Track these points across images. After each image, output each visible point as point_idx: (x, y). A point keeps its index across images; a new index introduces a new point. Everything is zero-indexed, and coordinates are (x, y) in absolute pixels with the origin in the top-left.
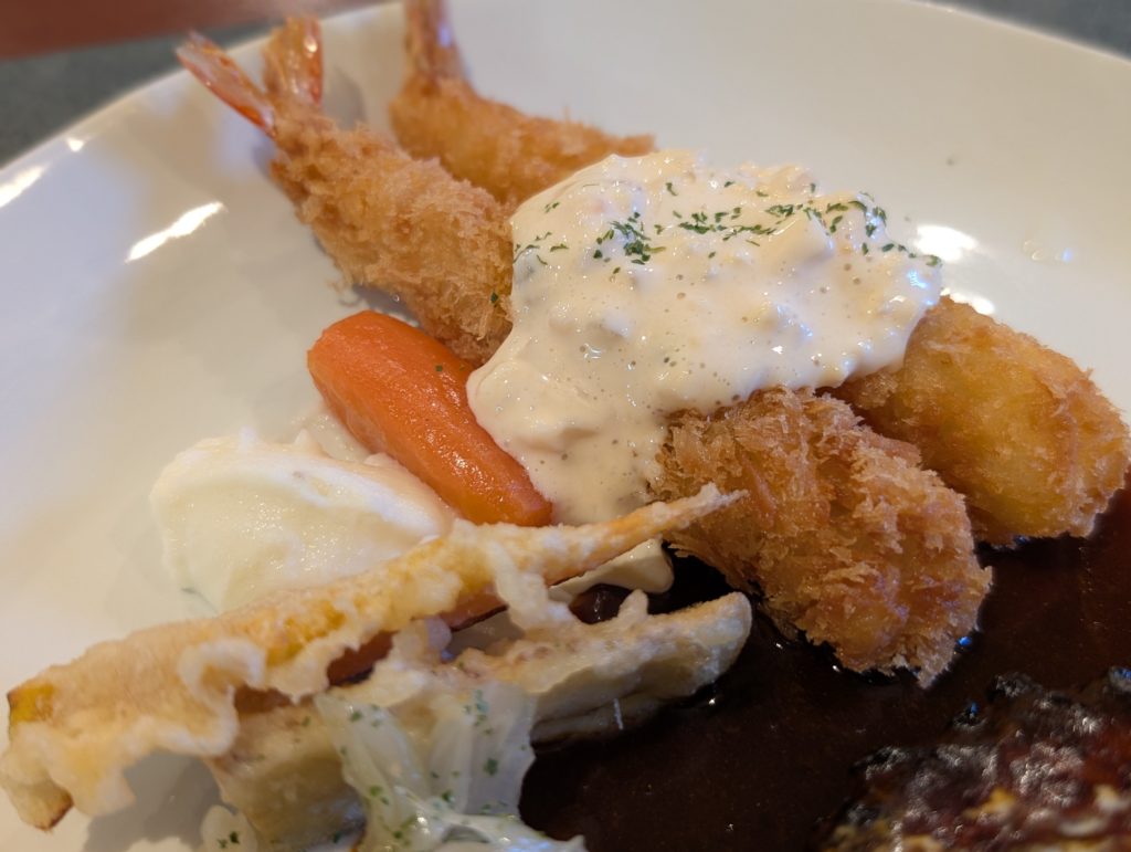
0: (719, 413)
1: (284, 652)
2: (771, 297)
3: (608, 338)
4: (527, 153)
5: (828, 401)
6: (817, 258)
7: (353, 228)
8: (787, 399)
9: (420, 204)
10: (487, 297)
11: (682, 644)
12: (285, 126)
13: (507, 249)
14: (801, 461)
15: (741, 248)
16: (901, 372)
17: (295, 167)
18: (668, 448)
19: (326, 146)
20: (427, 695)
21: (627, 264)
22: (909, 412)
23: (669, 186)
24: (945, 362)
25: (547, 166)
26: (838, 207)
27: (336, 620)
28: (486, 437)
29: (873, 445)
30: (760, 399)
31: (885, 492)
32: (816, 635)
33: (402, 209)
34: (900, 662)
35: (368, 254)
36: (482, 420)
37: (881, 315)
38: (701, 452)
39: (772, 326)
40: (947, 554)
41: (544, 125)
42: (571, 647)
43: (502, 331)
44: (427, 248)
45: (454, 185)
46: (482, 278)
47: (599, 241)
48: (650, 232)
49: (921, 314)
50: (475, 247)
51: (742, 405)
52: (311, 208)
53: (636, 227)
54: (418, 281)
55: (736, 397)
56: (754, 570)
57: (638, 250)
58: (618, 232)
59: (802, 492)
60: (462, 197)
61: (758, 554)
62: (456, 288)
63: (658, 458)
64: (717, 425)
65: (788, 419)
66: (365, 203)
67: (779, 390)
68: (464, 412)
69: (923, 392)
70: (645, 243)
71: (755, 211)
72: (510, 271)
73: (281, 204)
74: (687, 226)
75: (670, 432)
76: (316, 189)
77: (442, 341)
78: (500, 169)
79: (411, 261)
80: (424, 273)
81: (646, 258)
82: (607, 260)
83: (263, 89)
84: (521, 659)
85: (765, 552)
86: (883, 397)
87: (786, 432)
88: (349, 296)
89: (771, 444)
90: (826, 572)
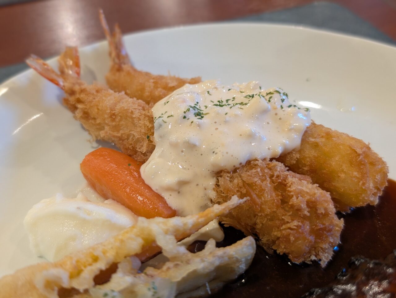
0: (235, 170)
1: (76, 273)
2: (249, 127)
3: (191, 147)
4: (156, 87)
5: (274, 162)
6: (265, 112)
7: (94, 119)
8: (260, 163)
9: (118, 107)
10: (145, 137)
11: (230, 257)
12: (67, 85)
13: (151, 119)
14: (268, 185)
15: (237, 110)
16: (300, 151)
17: (72, 99)
18: (217, 185)
19: (82, 91)
20: (133, 285)
21: (196, 120)
22: (305, 165)
23: (208, 92)
24: (316, 146)
25: (164, 91)
26: (270, 93)
27: (96, 259)
28: (149, 188)
29: (293, 177)
30: (250, 164)
31: (300, 193)
32: (280, 251)
33: (111, 110)
34: (313, 258)
35: (100, 127)
36: (147, 182)
37: (290, 130)
38: (230, 185)
39: (251, 136)
40: (326, 215)
41: (161, 77)
42: (188, 262)
43: (152, 148)
44: (122, 123)
45: (130, 100)
46: (143, 131)
47: (185, 112)
48: (203, 108)
49: (305, 129)
50: (140, 120)
51: (243, 166)
52: (78, 113)
53: (198, 107)
54: (119, 135)
55: (241, 164)
56: (254, 229)
57: (199, 115)
58: (191, 109)
59: (269, 196)
60: (134, 103)
61: (255, 222)
62: (134, 136)
63: (214, 189)
64: (235, 175)
65: (261, 170)
66: (98, 109)
67: (256, 160)
68: (140, 179)
69: (309, 157)
70: (201, 112)
71: (240, 98)
72: (153, 127)
73: (68, 114)
74: (216, 105)
75: (218, 179)
76: (80, 106)
77: (130, 156)
78: (147, 94)
79: (117, 128)
80: (121, 132)
81: (202, 117)
82: (188, 119)
83: (59, 73)
84: (169, 269)
85: (258, 221)
86: (295, 160)
87: (261, 175)
88: (95, 145)
89: (256, 180)
90: (282, 226)
